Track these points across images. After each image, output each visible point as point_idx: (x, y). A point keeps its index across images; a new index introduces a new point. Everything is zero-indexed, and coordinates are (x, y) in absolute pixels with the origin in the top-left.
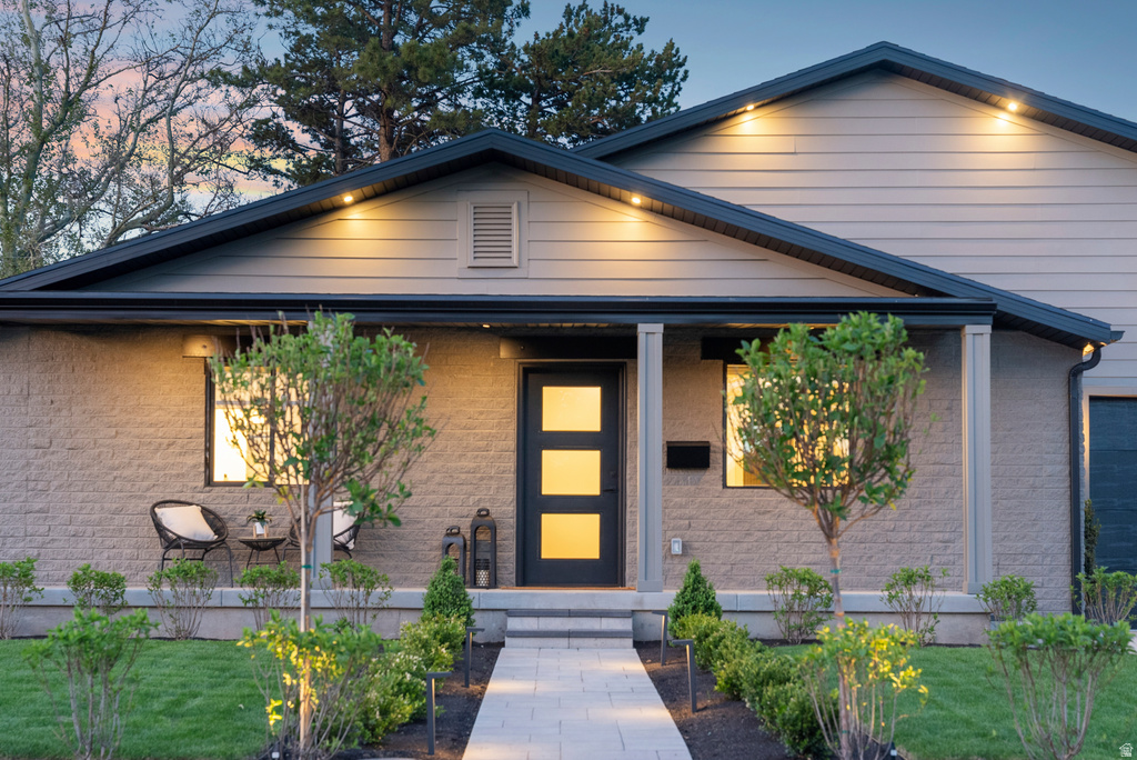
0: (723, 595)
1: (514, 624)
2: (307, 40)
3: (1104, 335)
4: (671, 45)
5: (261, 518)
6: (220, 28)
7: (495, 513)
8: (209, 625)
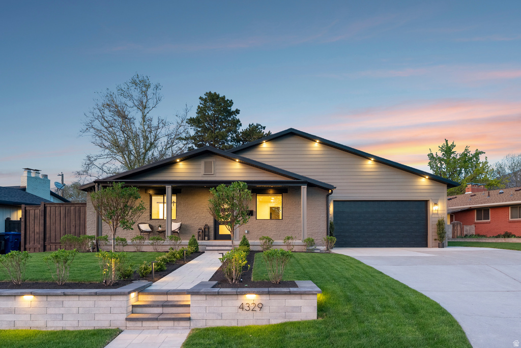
0: (250, 242)
1: (208, 248)
2: (199, 131)
3: (332, 188)
4: (269, 132)
5: (160, 226)
6: (182, 129)
7: (209, 225)
8: (144, 249)
